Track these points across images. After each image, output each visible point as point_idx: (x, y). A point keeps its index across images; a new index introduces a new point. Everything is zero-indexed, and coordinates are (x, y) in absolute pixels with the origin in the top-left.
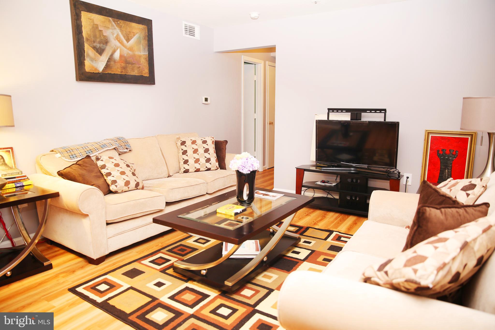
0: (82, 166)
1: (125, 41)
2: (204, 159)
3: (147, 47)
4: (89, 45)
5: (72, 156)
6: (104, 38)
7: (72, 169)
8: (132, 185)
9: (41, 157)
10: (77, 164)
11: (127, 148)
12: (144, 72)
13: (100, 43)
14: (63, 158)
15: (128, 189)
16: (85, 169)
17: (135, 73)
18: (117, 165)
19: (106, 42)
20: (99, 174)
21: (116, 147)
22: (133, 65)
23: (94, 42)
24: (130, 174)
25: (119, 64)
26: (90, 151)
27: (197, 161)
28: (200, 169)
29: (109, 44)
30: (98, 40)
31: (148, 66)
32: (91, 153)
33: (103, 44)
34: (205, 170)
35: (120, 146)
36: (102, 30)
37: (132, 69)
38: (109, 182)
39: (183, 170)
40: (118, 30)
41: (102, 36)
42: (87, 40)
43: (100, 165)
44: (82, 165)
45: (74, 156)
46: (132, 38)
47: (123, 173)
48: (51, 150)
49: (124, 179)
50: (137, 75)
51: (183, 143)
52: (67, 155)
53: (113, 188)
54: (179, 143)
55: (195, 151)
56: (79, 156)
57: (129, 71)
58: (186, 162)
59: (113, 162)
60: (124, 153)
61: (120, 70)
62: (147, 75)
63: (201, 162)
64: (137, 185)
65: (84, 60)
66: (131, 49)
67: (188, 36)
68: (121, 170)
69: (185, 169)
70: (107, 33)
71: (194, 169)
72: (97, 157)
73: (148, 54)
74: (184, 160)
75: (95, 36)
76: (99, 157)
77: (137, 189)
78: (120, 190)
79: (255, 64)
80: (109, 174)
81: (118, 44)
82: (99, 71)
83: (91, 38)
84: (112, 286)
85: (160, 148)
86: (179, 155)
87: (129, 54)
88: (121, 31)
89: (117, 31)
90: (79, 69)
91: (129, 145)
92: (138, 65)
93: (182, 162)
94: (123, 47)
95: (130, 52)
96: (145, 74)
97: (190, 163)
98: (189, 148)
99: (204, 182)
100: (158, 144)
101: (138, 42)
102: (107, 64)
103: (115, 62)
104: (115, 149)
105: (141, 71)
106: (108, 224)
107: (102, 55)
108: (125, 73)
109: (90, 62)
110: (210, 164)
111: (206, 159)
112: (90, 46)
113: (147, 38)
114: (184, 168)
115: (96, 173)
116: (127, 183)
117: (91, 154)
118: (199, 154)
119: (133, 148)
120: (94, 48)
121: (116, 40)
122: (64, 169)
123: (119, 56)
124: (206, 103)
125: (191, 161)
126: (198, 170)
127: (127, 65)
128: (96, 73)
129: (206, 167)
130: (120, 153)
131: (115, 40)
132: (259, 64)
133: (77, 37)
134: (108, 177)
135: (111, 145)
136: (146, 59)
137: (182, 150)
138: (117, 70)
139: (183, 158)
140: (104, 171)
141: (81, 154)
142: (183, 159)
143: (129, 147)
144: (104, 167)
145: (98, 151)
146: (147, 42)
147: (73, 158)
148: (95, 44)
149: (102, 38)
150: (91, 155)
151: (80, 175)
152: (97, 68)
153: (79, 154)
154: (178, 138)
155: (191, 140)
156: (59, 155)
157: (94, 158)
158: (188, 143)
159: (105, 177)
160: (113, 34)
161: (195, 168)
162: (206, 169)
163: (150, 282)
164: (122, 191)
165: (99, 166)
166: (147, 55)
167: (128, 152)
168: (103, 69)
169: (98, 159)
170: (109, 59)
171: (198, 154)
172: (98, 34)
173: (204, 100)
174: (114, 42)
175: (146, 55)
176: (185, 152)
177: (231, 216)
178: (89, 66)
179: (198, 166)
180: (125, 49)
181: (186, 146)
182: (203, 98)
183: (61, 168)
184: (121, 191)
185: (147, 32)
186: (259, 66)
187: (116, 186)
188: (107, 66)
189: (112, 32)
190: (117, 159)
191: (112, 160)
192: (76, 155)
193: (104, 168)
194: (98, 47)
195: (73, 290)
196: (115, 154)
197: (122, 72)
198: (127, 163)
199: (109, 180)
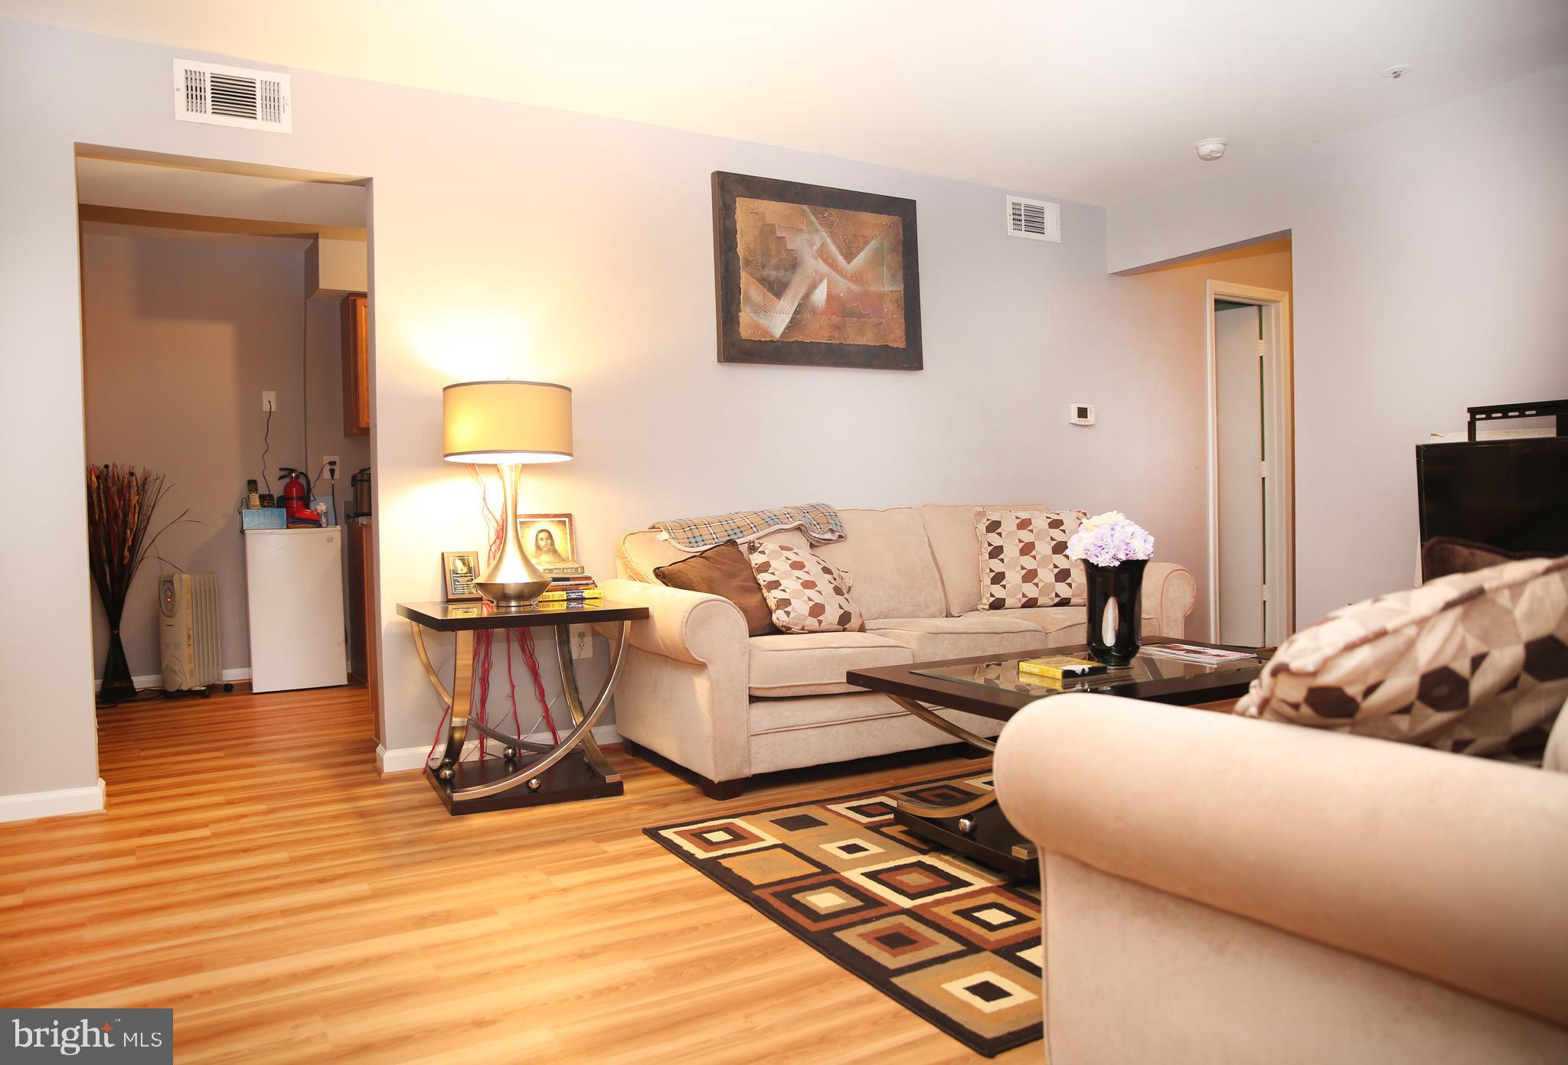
0: (711, 560)
1: (841, 260)
2: (1052, 571)
3: (902, 271)
4: (752, 275)
5: (692, 540)
6: (787, 255)
7: (689, 565)
8: (831, 616)
9: (626, 537)
10: (703, 557)
11: (832, 531)
12: (891, 337)
13: (777, 268)
14: (672, 542)
15: (820, 625)
16: (719, 569)
17: (868, 339)
18: (798, 566)
19: (793, 264)
20: (751, 584)
21: (802, 525)
22: (862, 320)
23: (763, 267)
24: (828, 589)
25: (824, 317)
26: (737, 531)
27: (1030, 576)
28: (1037, 599)
29: (800, 270)
30: (774, 261)
31: (903, 320)
32: (740, 535)
33: (786, 270)
34: (1052, 604)
35: (816, 523)
36: (784, 237)
37: (860, 329)
38: (772, 604)
39: (987, 601)
40: (824, 233)
41: (783, 251)
42: (748, 262)
43: (756, 564)
44: (714, 559)
45: (699, 539)
46: (860, 252)
47: (809, 585)
48: (650, 525)
49: (810, 599)
50: (872, 344)
51: (994, 526)
52: (683, 535)
53: (779, 617)
54: (982, 527)
55: (1027, 549)
56: (710, 539)
57: (852, 336)
58: (998, 578)
59: (788, 559)
60: (825, 544)
61: (826, 334)
62: (901, 344)
63: (1041, 581)
64: (844, 620)
65: (739, 310)
66: (856, 278)
67: (1024, 234)
68: (806, 577)
69: (993, 599)
70: (797, 243)
71: (1019, 600)
72: (752, 544)
73: (902, 288)
74: (993, 574)
75: (766, 253)
76: (757, 545)
77: (844, 630)
78: (796, 625)
79: (1259, 303)
80: (775, 585)
81: (823, 268)
82: (772, 336)
83: (756, 257)
84: (738, 836)
85: (926, 539)
86: (980, 557)
87: (853, 291)
88: (832, 235)
89: (822, 237)
90: (725, 333)
91: (838, 523)
92: (874, 320)
93: (987, 580)
94: (837, 276)
95: (855, 288)
96: (894, 341)
97: (1009, 583)
98: (1010, 541)
99: (1037, 629)
100: (923, 529)
101: (877, 260)
102: (793, 318)
103: (814, 312)
104: (798, 528)
105: (883, 333)
106: (753, 699)
107: (783, 297)
108: (840, 339)
109: (752, 315)
110: (1070, 585)
111: (1056, 571)
112: (755, 278)
113: (901, 248)
114: (992, 595)
115: (745, 580)
116: (817, 610)
117: (741, 537)
118: (1038, 557)
119: (848, 530)
120: (764, 281)
121: (819, 259)
122: (670, 565)
123: (825, 297)
124: (1082, 421)
125: (1013, 577)
126: (1031, 603)
127: (847, 319)
128: (765, 341)
129: (1057, 595)
130: (813, 543)
131: (816, 259)
132: (1273, 305)
133: (723, 257)
134: (772, 591)
135: (790, 519)
136: (897, 301)
137: (990, 545)
138: (818, 332)
139: (990, 569)
140: (763, 578)
141: (715, 537)
142: (991, 571)
143: (839, 527)
144: (765, 567)
145: (756, 531)
146: (900, 258)
147: (695, 545)
148: (765, 273)
149: (784, 256)
150: (739, 541)
151: (703, 579)
152: (769, 329)
153: (710, 537)
154: (981, 514)
155: (1017, 518)
156: (664, 535)
157: (744, 548)
158: (1009, 526)
159: (764, 590)
160: (811, 244)
161: (1024, 596)
162: (1057, 600)
163: (831, 841)
164: (803, 629)
165: (753, 565)
166: (900, 291)
167: (836, 541)
168: (784, 332)
169: (753, 549)
170: (799, 305)
171: (1034, 557)
172: (773, 246)
173: (1075, 413)
174: (813, 264)
175: (898, 293)
176: (996, 552)
177: (1054, 679)
178: (748, 322)
179: (1031, 590)
180: (842, 280)
181: (1000, 534)
182: (1072, 409)
183: (664, 562)
184: (800, 627)
185: (901, 231)
186: (1273, 310)
187: (788, 614)
188: (794, 324)
189: (808, 240)
190: (803, 553)
191: (786, 553)
192: (704, 538)
193: (766, 571)
194: (774, 278)
195: (653, 833)
196: (799, 542)
197: (831, 337)
198: (824, 564)
199: (772, 597)
